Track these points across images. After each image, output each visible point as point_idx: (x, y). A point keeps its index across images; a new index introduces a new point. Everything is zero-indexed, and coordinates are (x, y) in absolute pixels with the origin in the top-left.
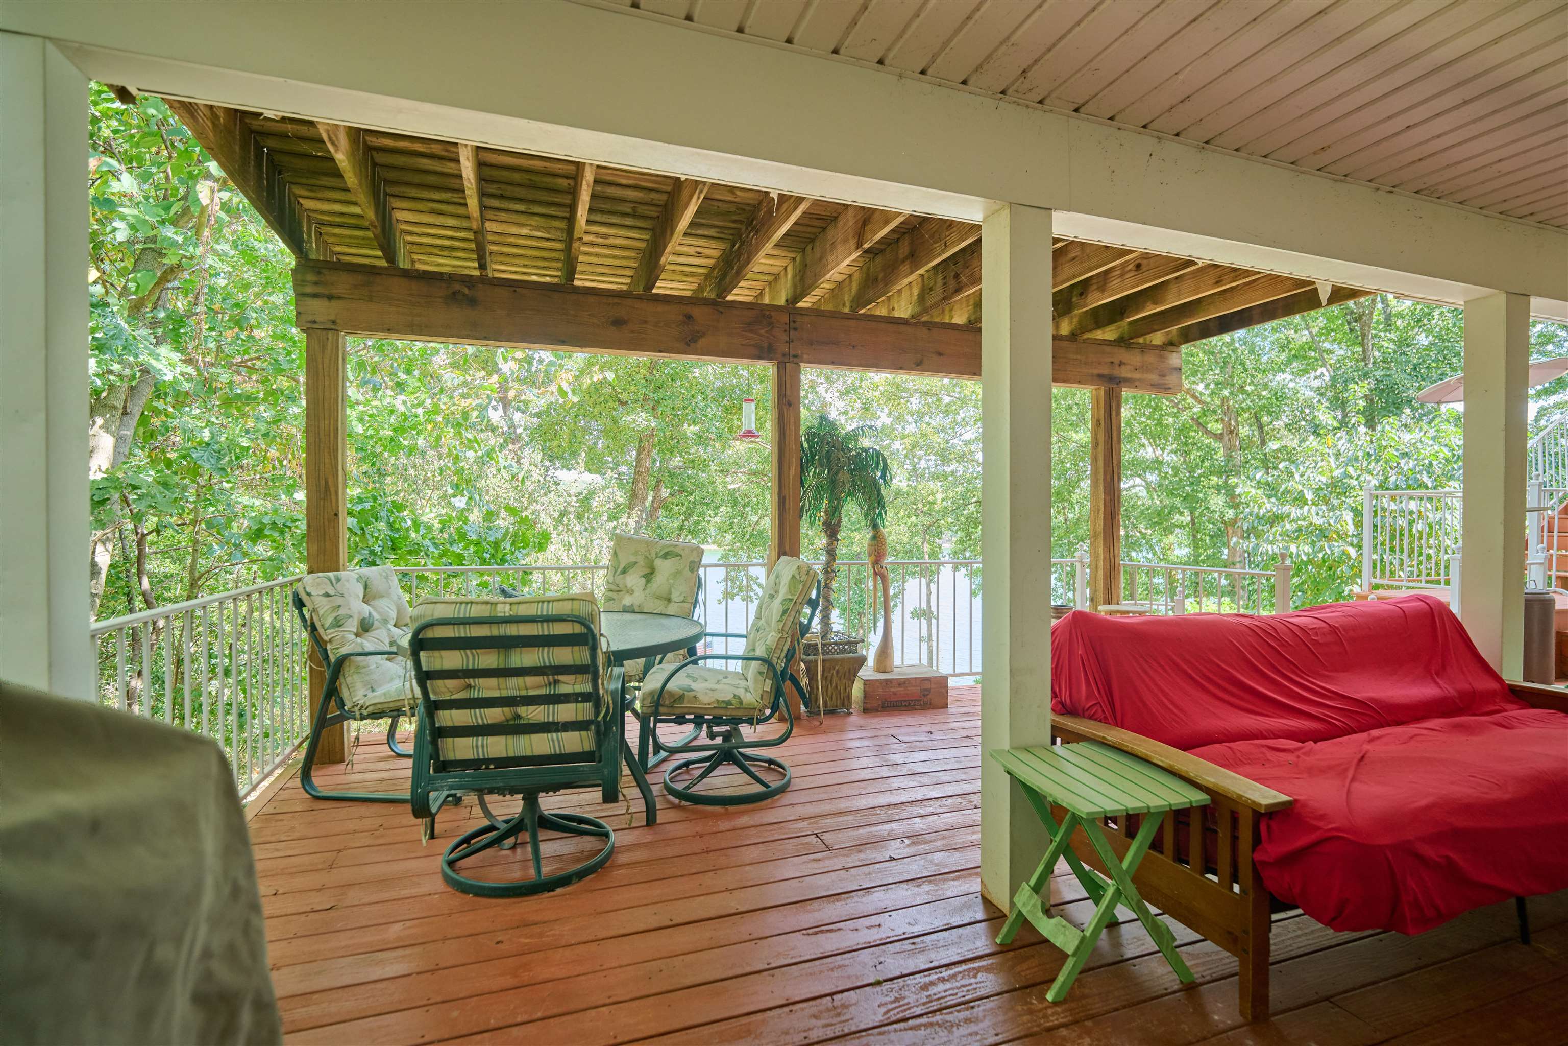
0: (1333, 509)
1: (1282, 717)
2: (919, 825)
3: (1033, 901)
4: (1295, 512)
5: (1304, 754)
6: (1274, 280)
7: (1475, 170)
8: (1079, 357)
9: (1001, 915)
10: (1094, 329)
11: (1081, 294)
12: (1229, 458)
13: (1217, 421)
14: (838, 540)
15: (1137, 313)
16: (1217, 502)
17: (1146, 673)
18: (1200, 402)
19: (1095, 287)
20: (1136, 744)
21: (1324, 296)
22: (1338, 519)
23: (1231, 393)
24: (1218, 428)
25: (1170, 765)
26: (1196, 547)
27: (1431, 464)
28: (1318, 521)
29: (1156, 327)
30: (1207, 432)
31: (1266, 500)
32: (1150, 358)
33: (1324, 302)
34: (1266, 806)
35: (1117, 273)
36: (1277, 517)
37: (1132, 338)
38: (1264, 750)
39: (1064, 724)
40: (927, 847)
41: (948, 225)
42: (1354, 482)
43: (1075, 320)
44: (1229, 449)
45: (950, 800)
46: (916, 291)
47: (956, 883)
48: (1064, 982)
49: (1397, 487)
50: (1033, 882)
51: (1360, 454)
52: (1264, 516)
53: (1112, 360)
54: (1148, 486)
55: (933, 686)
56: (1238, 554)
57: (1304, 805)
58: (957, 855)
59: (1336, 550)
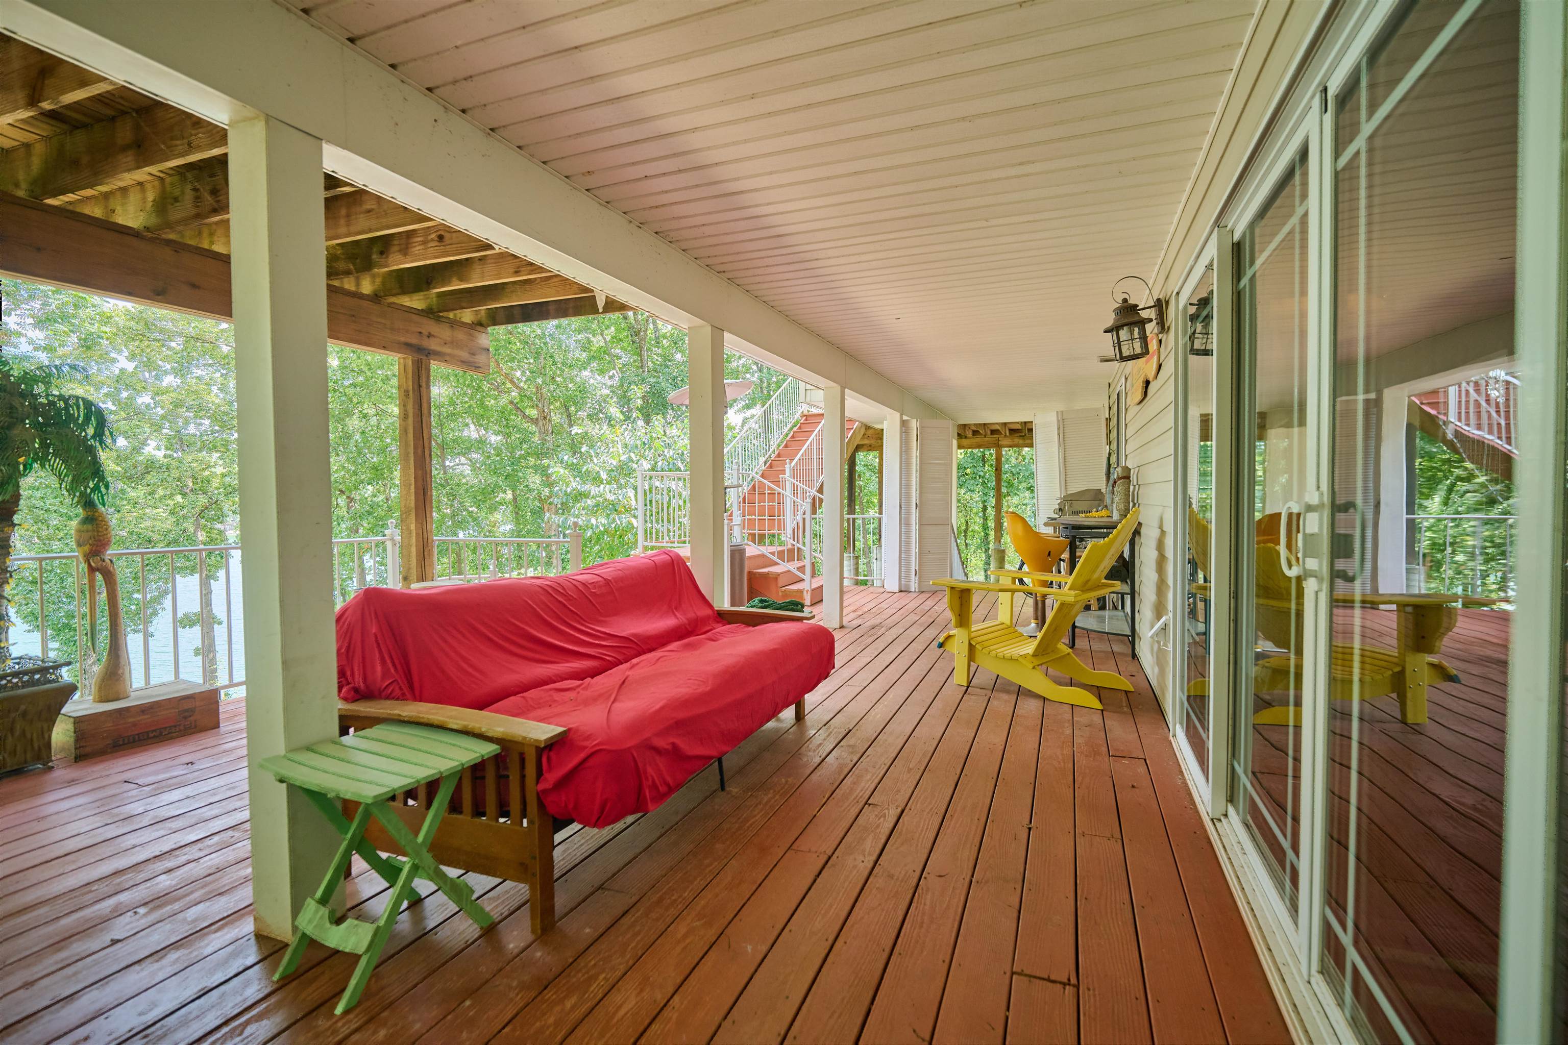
0: (620, 487)
1: (568, 662)
2: (165, 882)
3: (320, 913)
4: (594, 490)
5: (583, 689)
6: (565, 282)
7: (690, 227)
8: (383, 321)
9: (282, 945)
10: (399, 294)
11: (382, 253)
12: (544, 441)
13: (533, 407)
14: (14, 525)
15: (443, 286)
16: (535, 480)
17: (446, 641)
18: (517, 387)
19: (396, 248)
20: (433, 714)
21: (601, 304)
22: (625, 496)
23: (544, 382)
24: (533, 413)
25: (465, 726)
26: (518, 523)
27: (683, 453)
28: (611, 497)
29: (464, 305)
30: (525, 416)
31: (572, 479)
32: (460, 335)
33: (601, 310)
34: (545, 740)
35: (419, 239)
36: (580, 494)
37: (440, 312)
38: (551, 692)
39: (358, 711)
40: (177, 906)
41: (197, 123)
42: (635, 466)
43: (378, 280)
44: (544, 433)
45: (216, 838)
46: (151, 196)
47: (219, 934)
48: (357, 984)
49: (662, 470)
50: (319, 894)
51: (639, 442)
52: (571, 493)
53: (420, 330)
54: (473, 463)
55: (198, 704)
56: (553, 528)
57: (577, 730)
58: (223, 899)
59: (624, 521)
